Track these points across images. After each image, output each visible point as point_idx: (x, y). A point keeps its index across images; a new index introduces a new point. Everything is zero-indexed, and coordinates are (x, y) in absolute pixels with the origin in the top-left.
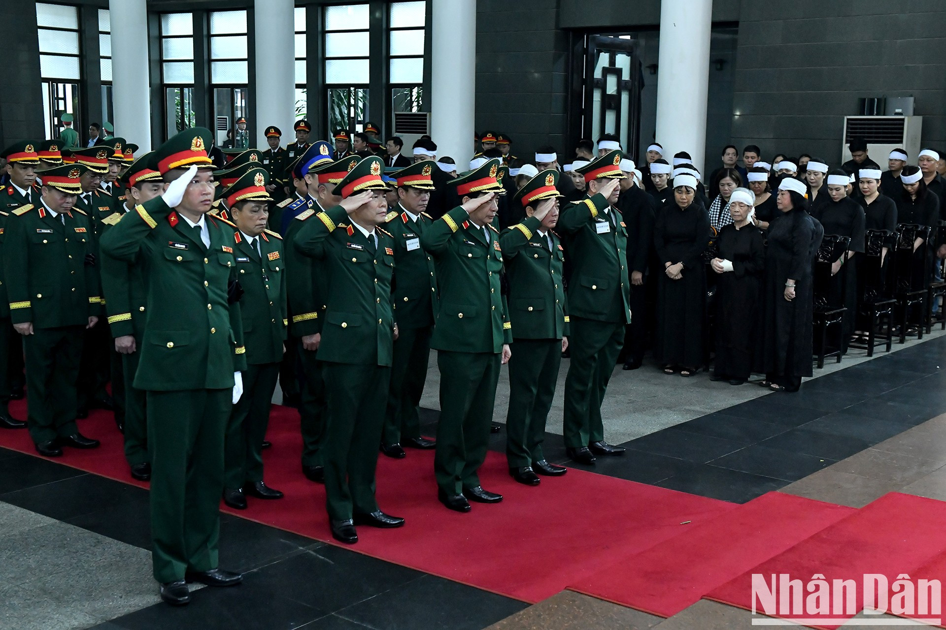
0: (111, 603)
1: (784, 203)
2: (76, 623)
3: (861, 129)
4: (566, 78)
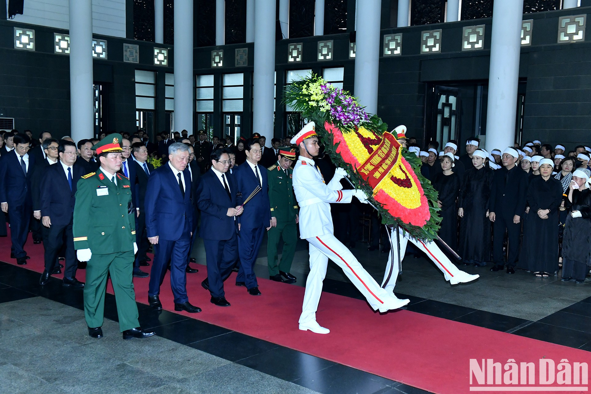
4: (424, 108)
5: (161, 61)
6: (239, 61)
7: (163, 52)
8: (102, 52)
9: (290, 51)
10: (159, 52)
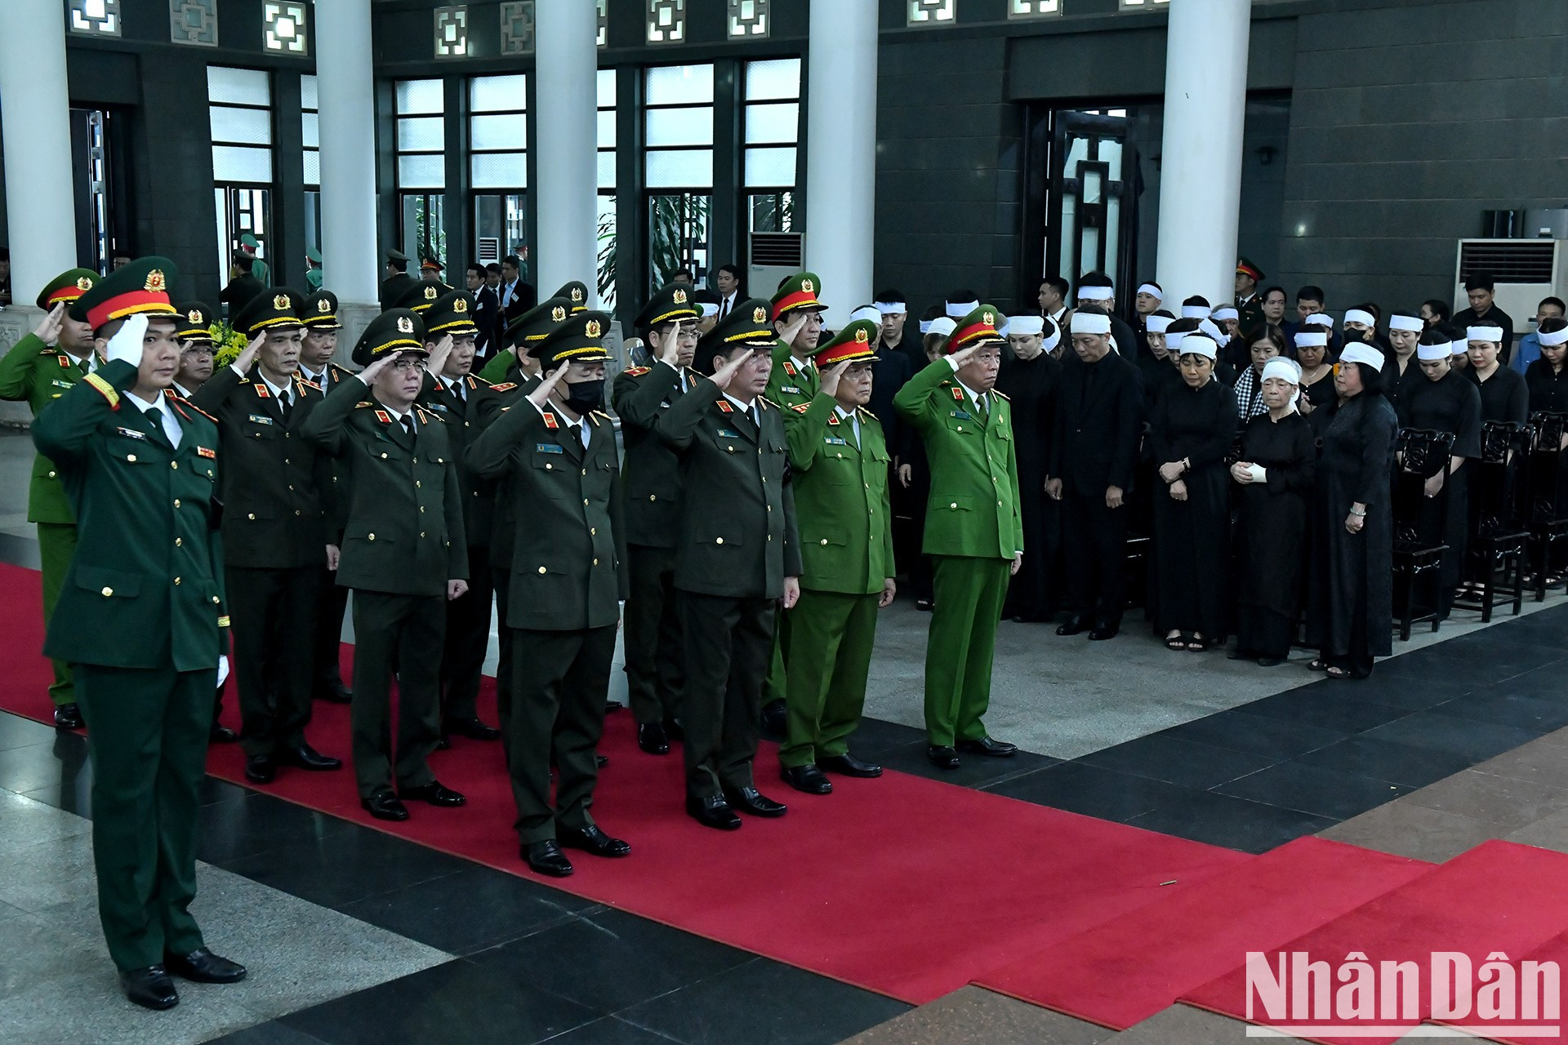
0: (280, 993)
1: (1348, 382)
2: (227, 1022)
3: (1484, 259)
4: (1019, 178)
5: (286, 41)
6: (511, 39)
7: (291, 11)
8: (106, 17)
9: (653, 10)
10: (278, 12)
